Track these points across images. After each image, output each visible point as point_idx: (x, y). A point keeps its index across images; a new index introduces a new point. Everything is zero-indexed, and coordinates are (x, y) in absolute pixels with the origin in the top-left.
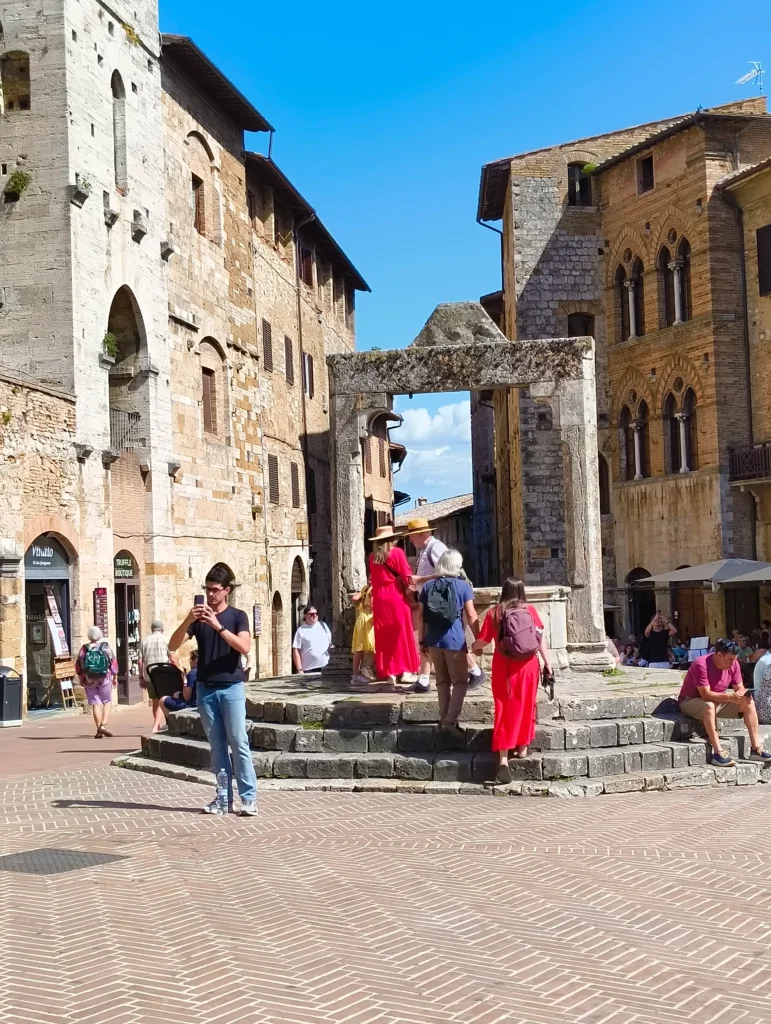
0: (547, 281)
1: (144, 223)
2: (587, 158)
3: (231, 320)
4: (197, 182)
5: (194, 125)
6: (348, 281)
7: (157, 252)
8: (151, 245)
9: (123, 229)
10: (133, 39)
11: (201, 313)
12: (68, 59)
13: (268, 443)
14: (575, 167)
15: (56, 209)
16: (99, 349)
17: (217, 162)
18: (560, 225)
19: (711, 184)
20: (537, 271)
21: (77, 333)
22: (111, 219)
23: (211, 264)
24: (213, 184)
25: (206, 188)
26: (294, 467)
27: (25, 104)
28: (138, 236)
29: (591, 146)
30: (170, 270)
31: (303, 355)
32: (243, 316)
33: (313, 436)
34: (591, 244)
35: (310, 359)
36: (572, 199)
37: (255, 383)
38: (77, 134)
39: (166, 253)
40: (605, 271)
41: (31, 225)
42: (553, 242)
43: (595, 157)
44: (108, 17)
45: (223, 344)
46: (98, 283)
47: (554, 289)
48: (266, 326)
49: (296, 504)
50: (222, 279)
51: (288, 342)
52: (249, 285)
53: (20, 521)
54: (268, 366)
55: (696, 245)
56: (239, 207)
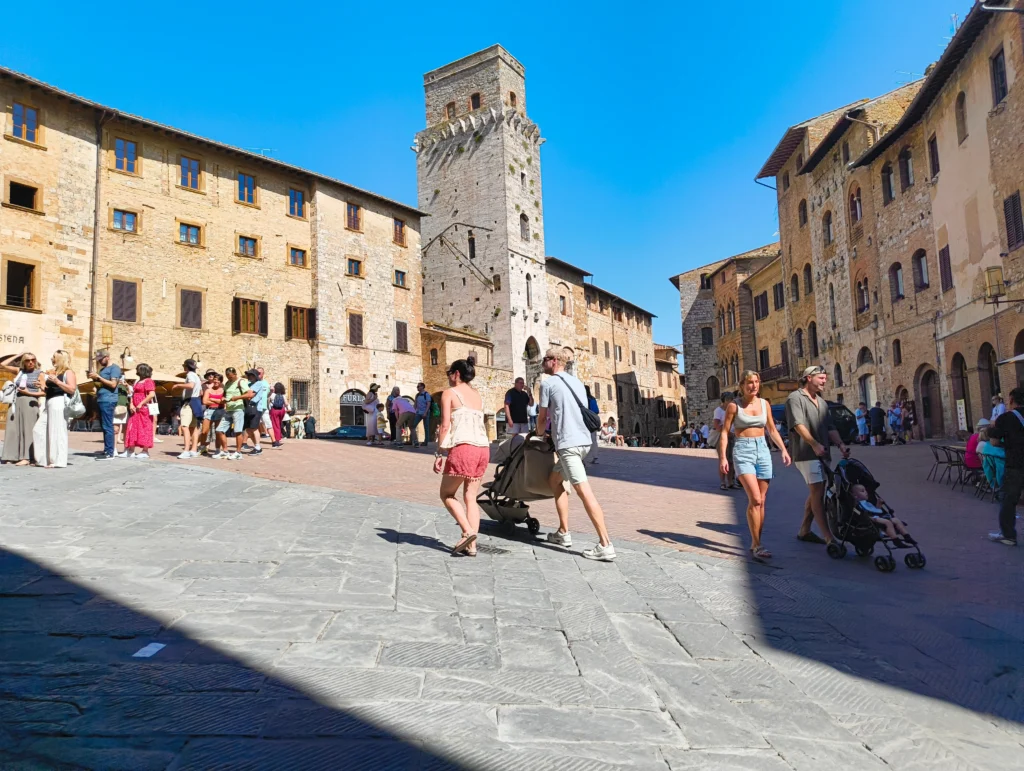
0: (693, 317)
1: (539, 317)
2: (708, 272)
3: (577, 340)
4: (562, 298)
5: (560, 280)
6: (645, 316)
7: (544, 323)
8: (542, 322)
9: (530, 320)
10: (535, 261)
11: (562, 340)
12: (510, 276)
13: (595, 379)
14: (703, 276)
15: (508, 318)
16: (522, 355)
17: (571, 290)
18: (698, 297)
19: (739, 282)
20: (689, 314)
21: (514, 352)
22: (526, 318)
23: (566, 323)
24: (569, 297)
25: (567, 299)
26: (609, 387)
27: (499, 289)
28: (536, 321)
29: (710, 268)
30: (549, 328)
31: (615, 346)
32: (581, 338)
33: (621, 375)
34: (710, 302)
35: (620, 348)
36: (702, 287)
37: (588, 359)
38: (513, 296)
39: (547, 324)
40: (715, 312)
41: (502, 322)
42: (695, 303)
43: (710, 271)
44: (525, 259)
45: (573, 348)
46: (522, 337)
47: (696, 320)
48: (594, 341)
49: (610, 398)
50: (573, 328)
51: (606, 344)
52: (585, 327)
53: (494, 405)
54: (595, 352)
55: (736, 304)
56: (583, 303)
